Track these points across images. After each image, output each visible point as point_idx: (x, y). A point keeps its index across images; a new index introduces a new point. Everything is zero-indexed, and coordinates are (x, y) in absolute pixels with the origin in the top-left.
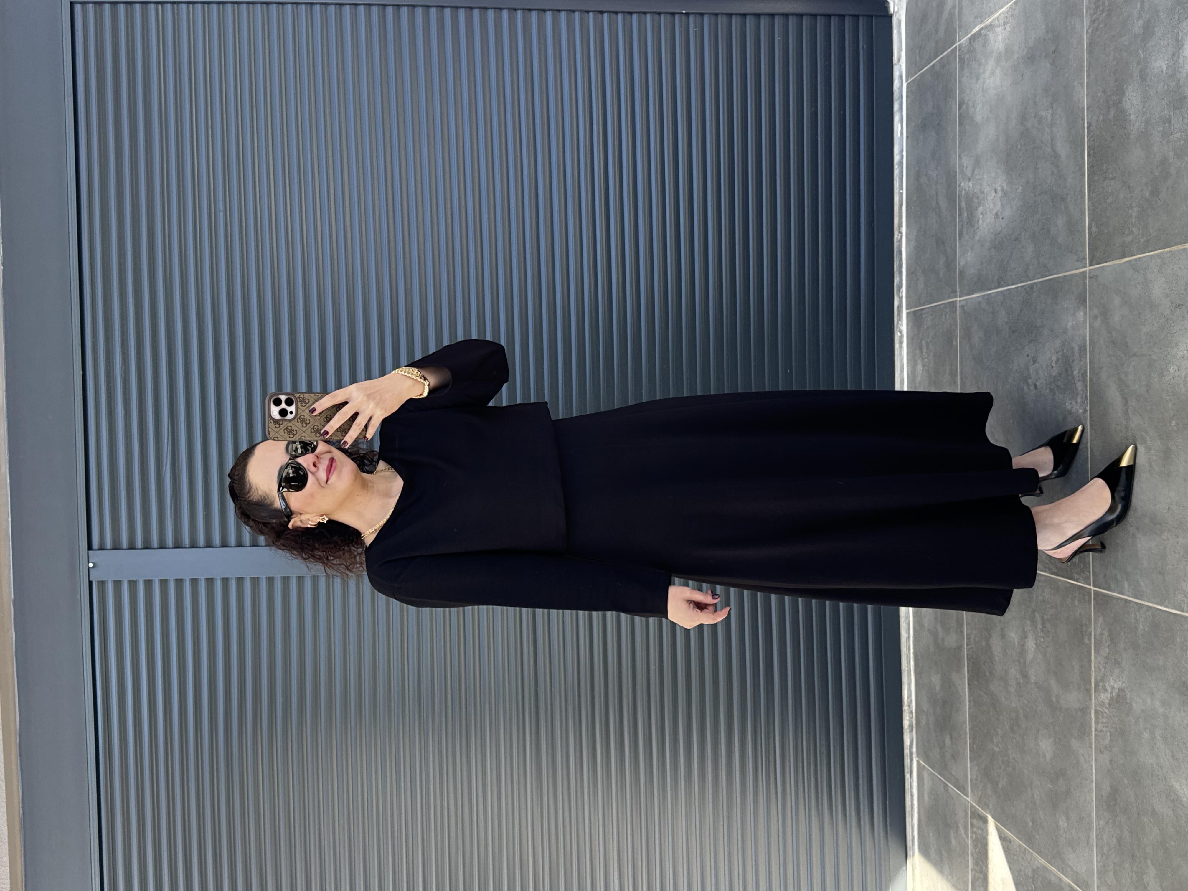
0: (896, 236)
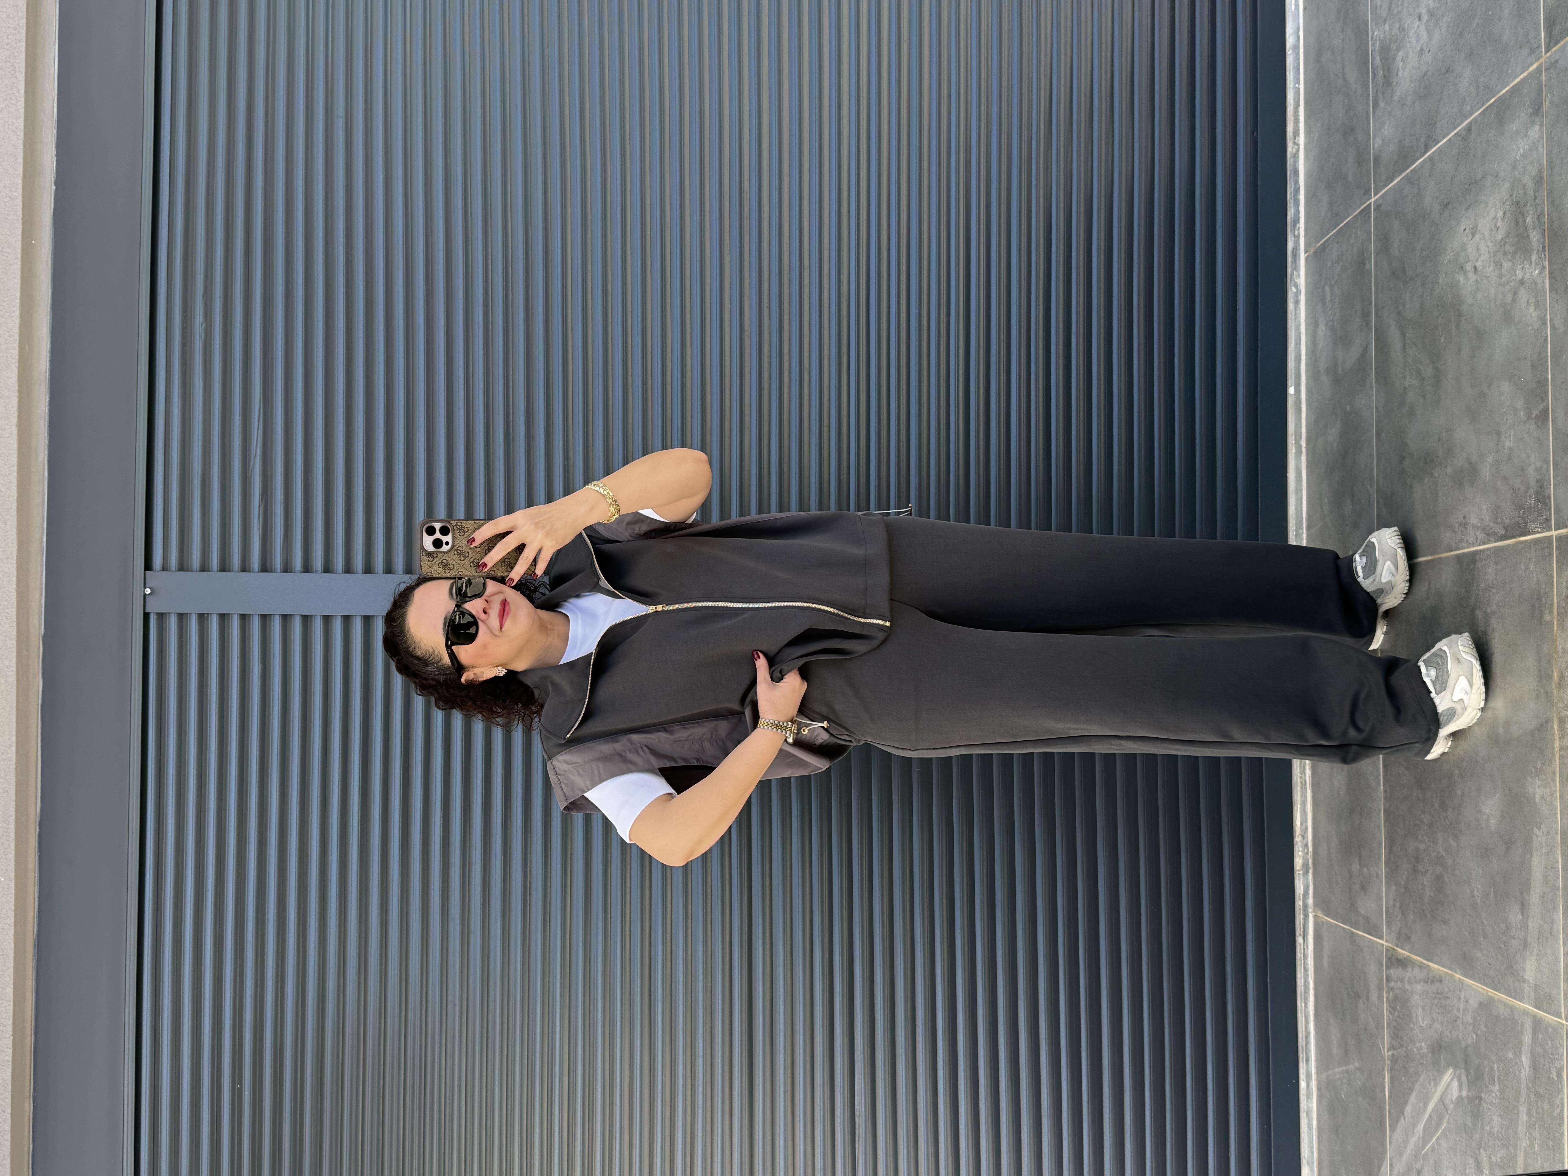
0: (1290, 149)
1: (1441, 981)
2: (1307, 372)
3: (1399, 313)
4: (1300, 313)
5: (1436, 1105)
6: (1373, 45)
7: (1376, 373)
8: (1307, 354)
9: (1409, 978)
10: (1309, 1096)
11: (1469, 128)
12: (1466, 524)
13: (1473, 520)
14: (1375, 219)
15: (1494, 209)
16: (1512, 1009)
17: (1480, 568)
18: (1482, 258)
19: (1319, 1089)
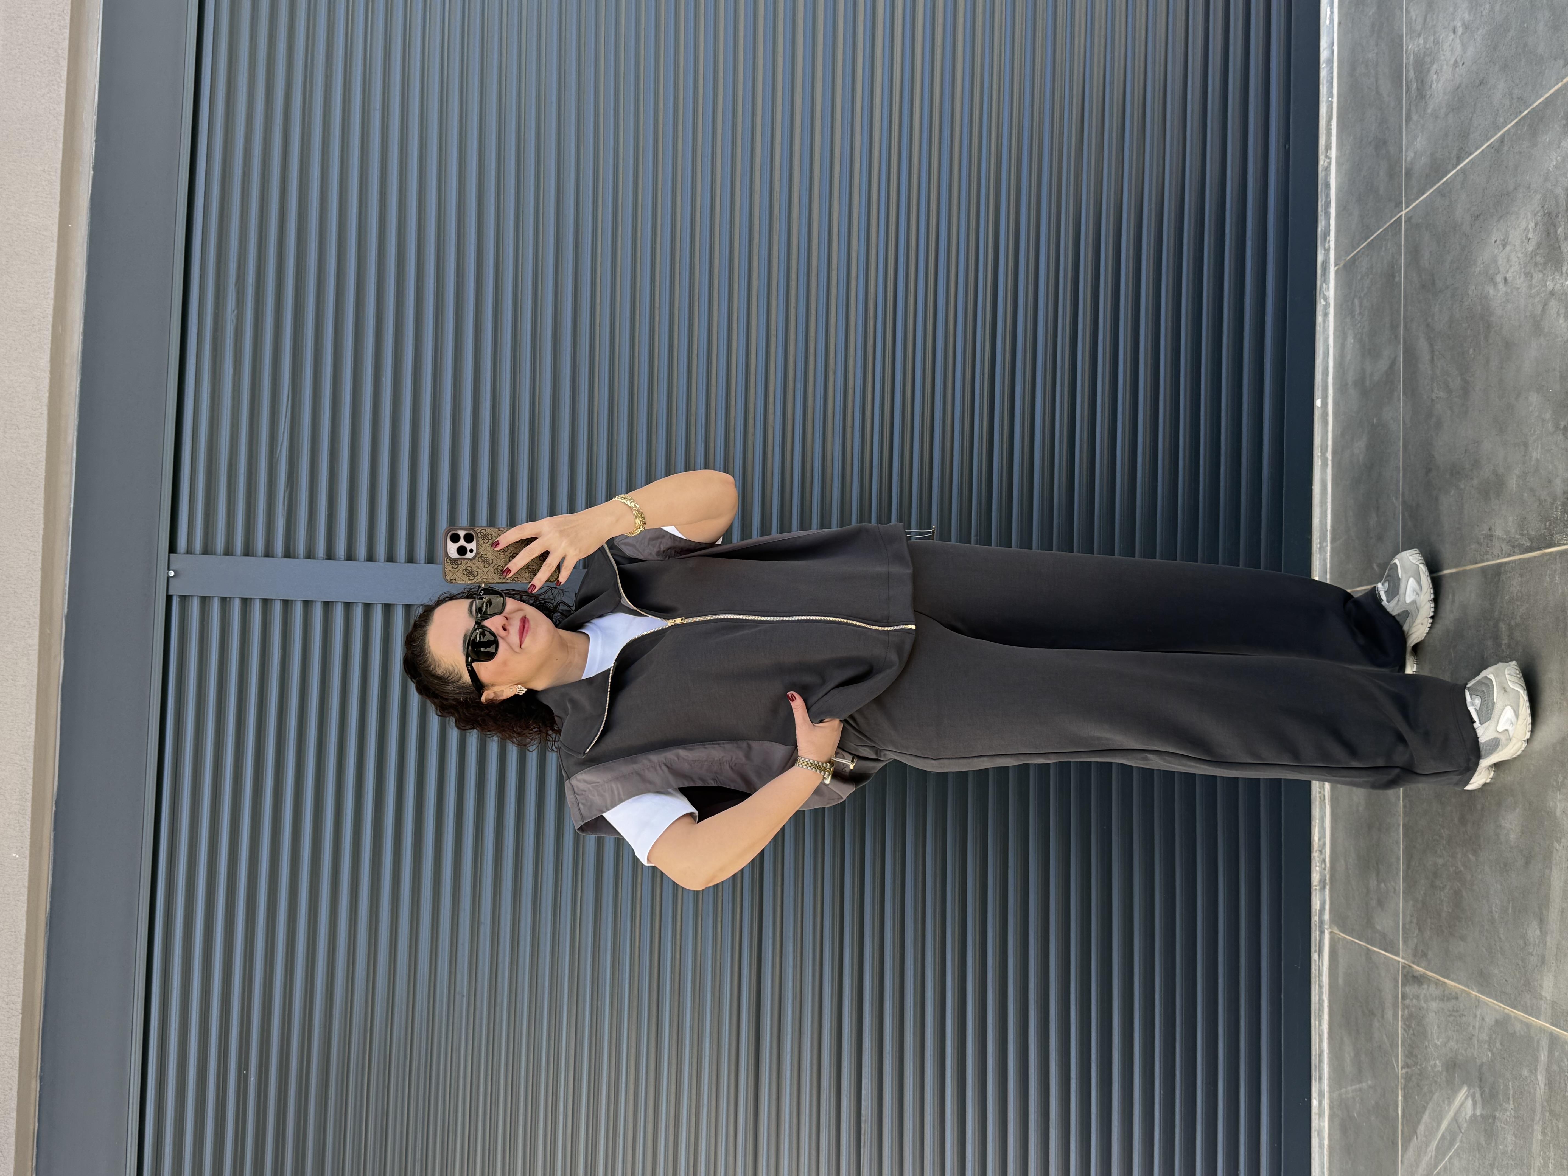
0: (1322, 162)
1: (1457, 998)
2: (1334, 384)
3: (1428, 325)
4: (1328, 326)
5: (1449, 1125)
6: (1407, 58)
7: (1403, 384)
8: (1334, 368)
9: (1425, 995)
10: (1321, 1115)
11: (1502, 140)
12: (1491, 536)
13: (1499, 532)
14: (1406, 231)
15: (1525, 220)
16: (1528, 1026)
17: (1505, 580)
18: (1512, 270)
19: (1331, 1108)
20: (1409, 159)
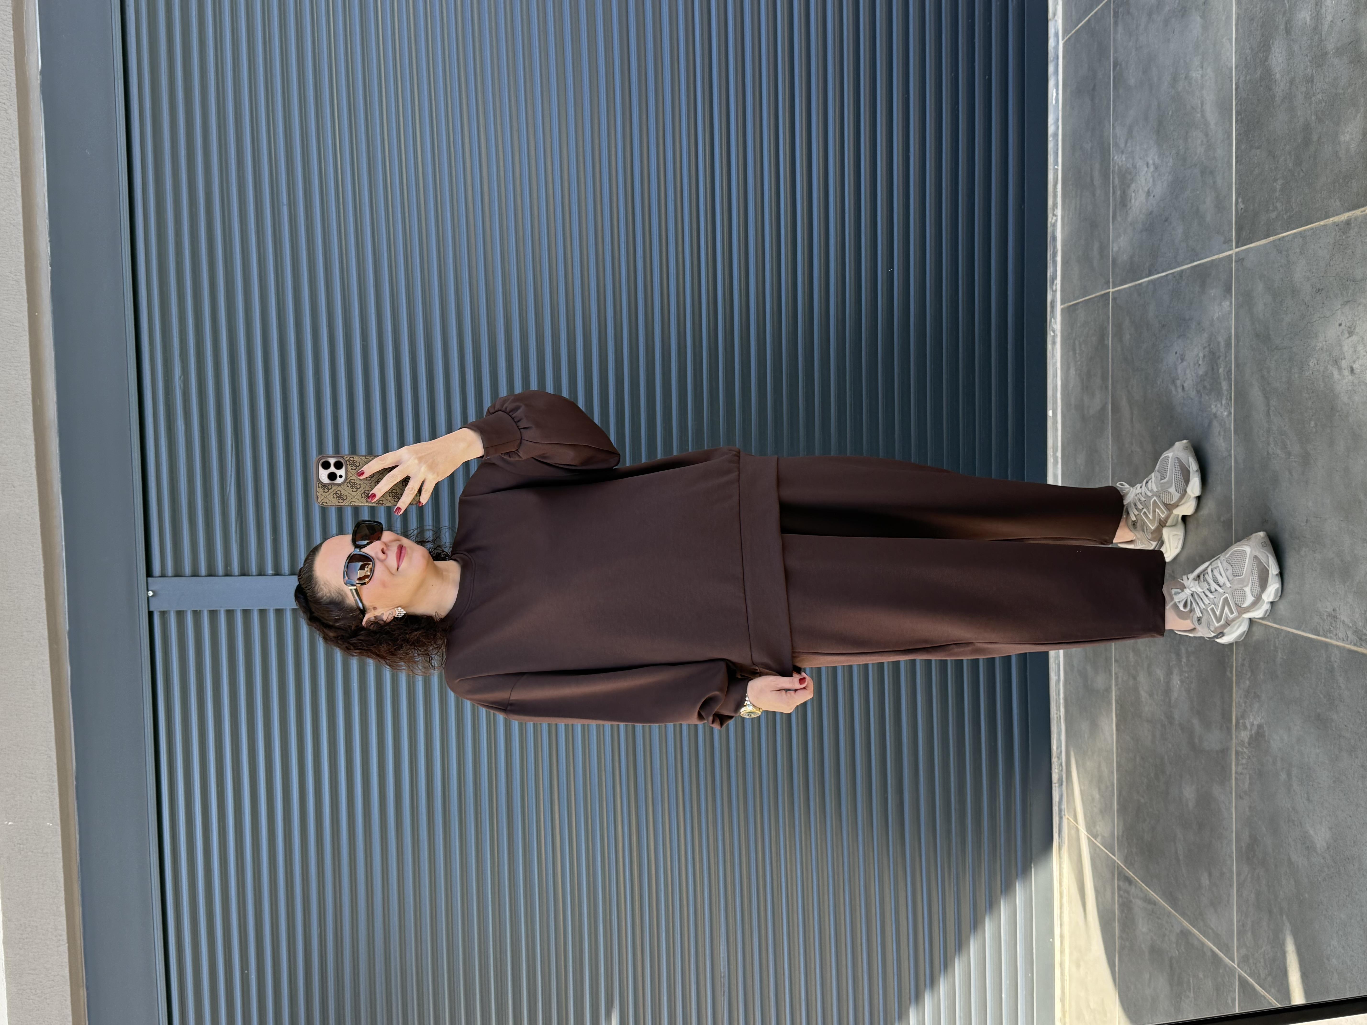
0: (1049, 220)
1: (1155, 905)
2: (1061, 401)
3: (1128, 391)
4: (1056, 354)
6: (1114, 166)
7: (1111, 428)
8: (1061, 387)
9: (1134, 893)
11: (1181, 275)
15: (1197, 348)
18: (1188, 382)
20: (1114, 249)
